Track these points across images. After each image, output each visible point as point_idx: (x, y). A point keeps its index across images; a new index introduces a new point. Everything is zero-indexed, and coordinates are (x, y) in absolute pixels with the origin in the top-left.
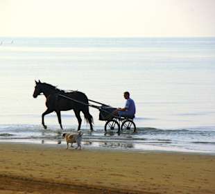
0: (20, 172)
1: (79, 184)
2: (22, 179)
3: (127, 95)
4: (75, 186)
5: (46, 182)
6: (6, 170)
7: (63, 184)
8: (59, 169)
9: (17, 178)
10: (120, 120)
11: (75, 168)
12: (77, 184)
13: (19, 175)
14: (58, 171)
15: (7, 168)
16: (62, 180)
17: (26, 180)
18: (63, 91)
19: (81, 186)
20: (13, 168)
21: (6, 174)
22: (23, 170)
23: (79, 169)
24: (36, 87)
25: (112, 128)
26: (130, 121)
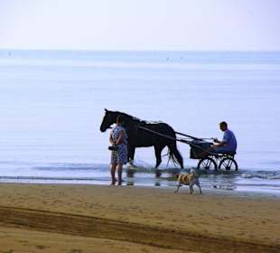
0: (191, 226)
1: (270, 244)
2: (194, 235)
3: (224, 126)
4: (264, 246)
5: (225, 239)
6: (174, 224)
7: (248, 243)
8: (241, 223)
9: (187, 234)
10: (217, 157)
11: (263, 222)
12: (266, 244)
13: (189, 230)
14: (241, 226)
15: (174, 221)
16: (246, 237)
17: (200, 236)
18: (144, 122)
19: (271, 247)
20: (183, 221)
21: (173, 228)
22: (194, 224)
23: (269, 224)
25: (207, 168)
26: (231, 159)
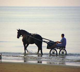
18: (30, 34)
24: (18, 33)
25: (53, 53)
26: (64, 49)
